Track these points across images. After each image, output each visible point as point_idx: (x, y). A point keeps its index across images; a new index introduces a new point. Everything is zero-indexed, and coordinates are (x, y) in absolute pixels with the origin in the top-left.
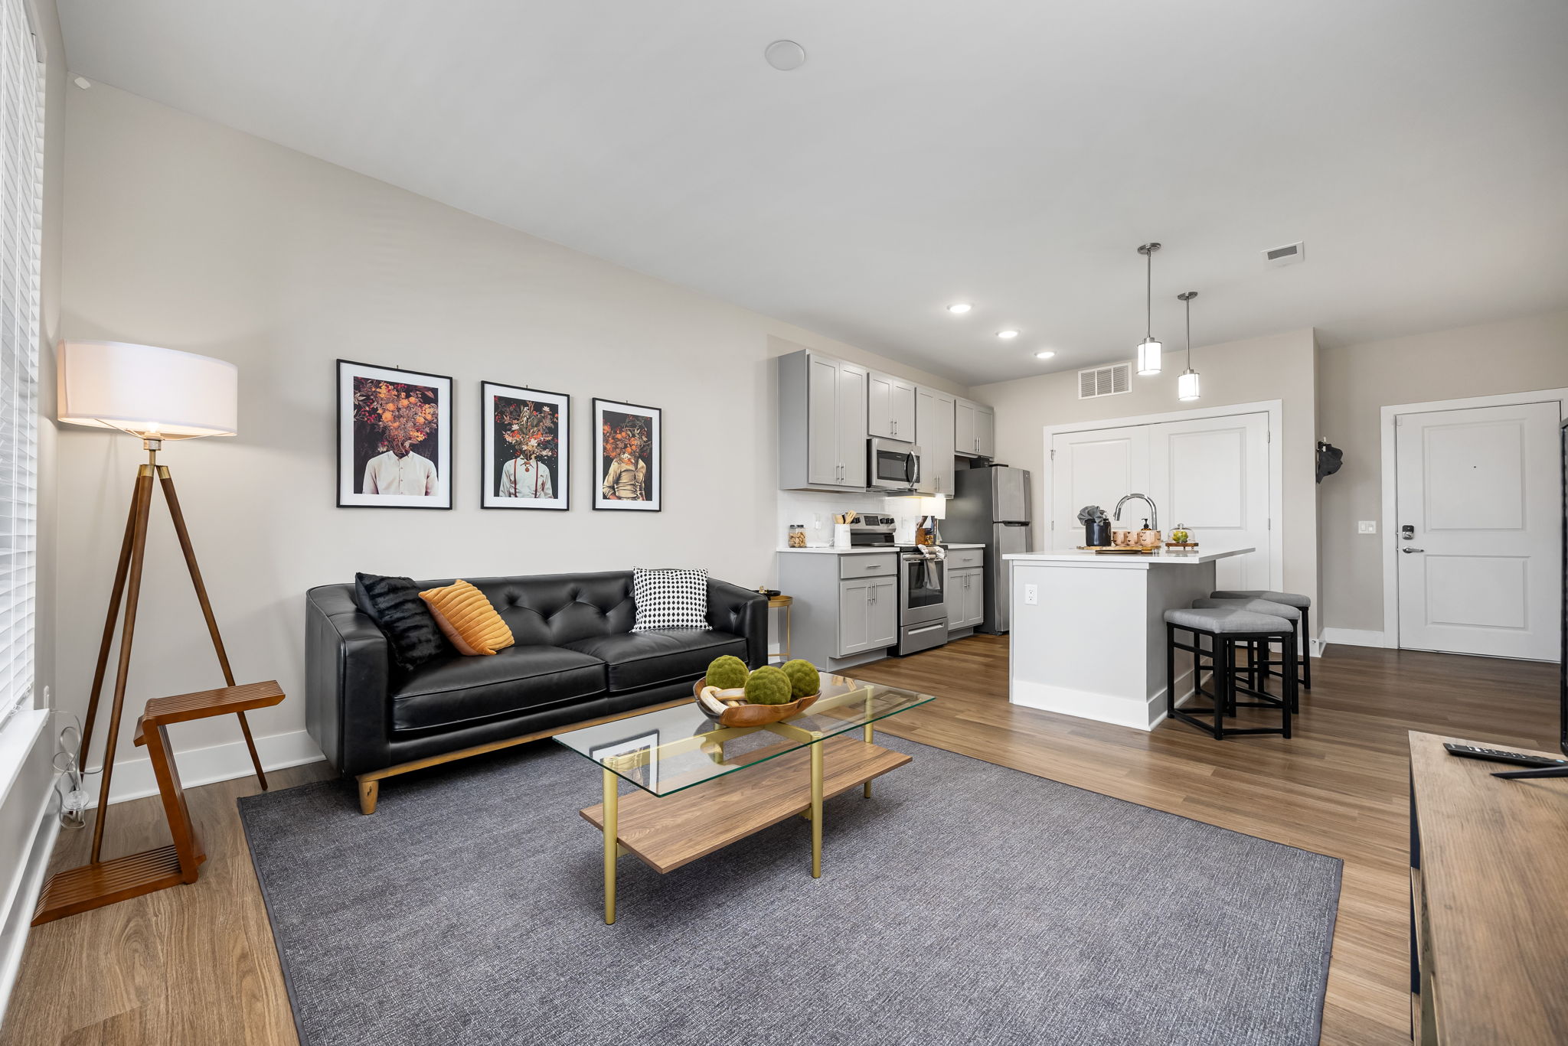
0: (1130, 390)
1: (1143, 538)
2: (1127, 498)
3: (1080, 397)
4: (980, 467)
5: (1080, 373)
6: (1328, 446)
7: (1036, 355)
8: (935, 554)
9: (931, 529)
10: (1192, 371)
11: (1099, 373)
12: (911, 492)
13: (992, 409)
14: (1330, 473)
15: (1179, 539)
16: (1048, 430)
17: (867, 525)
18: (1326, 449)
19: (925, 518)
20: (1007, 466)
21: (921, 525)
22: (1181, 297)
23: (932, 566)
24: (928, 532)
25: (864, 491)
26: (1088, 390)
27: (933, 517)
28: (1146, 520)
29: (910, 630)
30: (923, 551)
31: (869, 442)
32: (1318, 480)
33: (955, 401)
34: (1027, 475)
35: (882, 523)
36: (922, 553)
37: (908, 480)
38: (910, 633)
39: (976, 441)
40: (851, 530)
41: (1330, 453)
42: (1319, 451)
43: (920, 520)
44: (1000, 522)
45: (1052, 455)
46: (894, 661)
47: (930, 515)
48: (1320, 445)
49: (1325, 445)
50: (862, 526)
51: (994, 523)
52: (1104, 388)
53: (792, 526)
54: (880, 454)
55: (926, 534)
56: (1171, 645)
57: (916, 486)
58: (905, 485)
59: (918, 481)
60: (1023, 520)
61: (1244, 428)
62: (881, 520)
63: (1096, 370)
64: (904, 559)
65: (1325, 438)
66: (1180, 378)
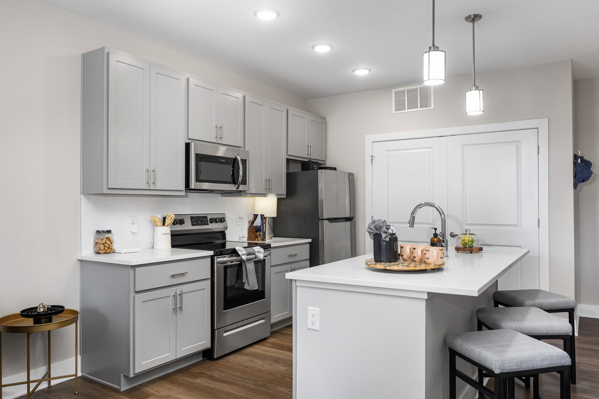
0: (432, 107)
1: (427, 256)
2: (420, 206)
3: (394, 112)
4: (309, 170)
5: (393, 91)
6: (582, 158)
7: (354, 71)
8: (254, 254)
9: (260, 227)
10: (477, 88)
11: (408, 91)
12: (239, 193)
13: (325, 119)
14: (583, 181)
15: (466, 244)
16: (369, 138)
17: (193, 225)
18: (581, 161)
19: (256, 216)
20: (335, 169)
21: (253, 223)
22: (468, 18)
23: (250, 267)
24: (258, 229)
25: (183, 193)
26: (400, 106)
27: (262, 216)
28: (435, 229)
29: (225, 332)
30: (240, 253)
31: (188, 146)
32: (575, 186)
33: (287, 110)
34: (351, 177)
35: (211, 222)
36: (239, 255)
37: (234, 181)
38: (225, 334)
39: (308, 146)
40: (171, 231)
41: (583, 164)
42: (575, 163)
43: (252, 218)
44: (325, 219)
45: (372, 160)
46: (210, 363)
47: (259, 213)
48: (576, 157)
49: (580, 157)
50: (188, 226)
51: (320, 219)
52: (413, 105)
53: (98, 232)
54: (200, 157)
55: (257, 231)
56: (454, 373)
57: (242, 187)
58: (232, 187)
59: (244, 182)
60: (348, 215)
61: (519, 141)
62: (211, 219)
63: (406, 89)
64: (218, 263)
65: (579, 152)
66: (467, 93)
